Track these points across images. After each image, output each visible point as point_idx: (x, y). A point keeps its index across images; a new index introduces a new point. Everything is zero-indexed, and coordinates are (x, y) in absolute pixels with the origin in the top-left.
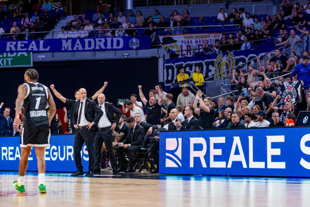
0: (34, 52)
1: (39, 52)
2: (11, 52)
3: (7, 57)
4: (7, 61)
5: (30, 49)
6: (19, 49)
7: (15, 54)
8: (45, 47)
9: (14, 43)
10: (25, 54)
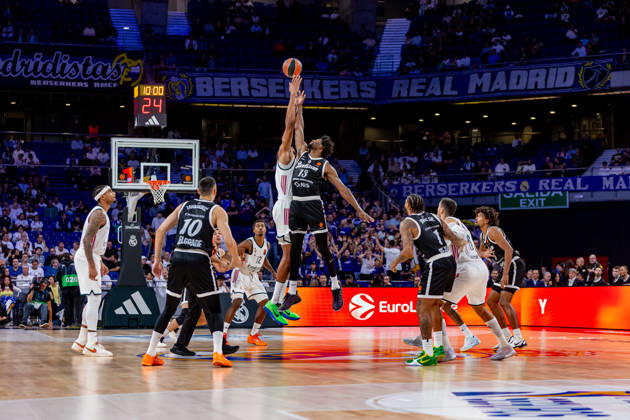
0: (570, 191)
1: (576, 191)
2: (545, 191)
3: (539, 197)
4: (540, 202)
5: (565, 188)
6: (553, 188)
7: (549, 193)
8: (583, 185)
9: (548, 181)
10: (560, 193)
